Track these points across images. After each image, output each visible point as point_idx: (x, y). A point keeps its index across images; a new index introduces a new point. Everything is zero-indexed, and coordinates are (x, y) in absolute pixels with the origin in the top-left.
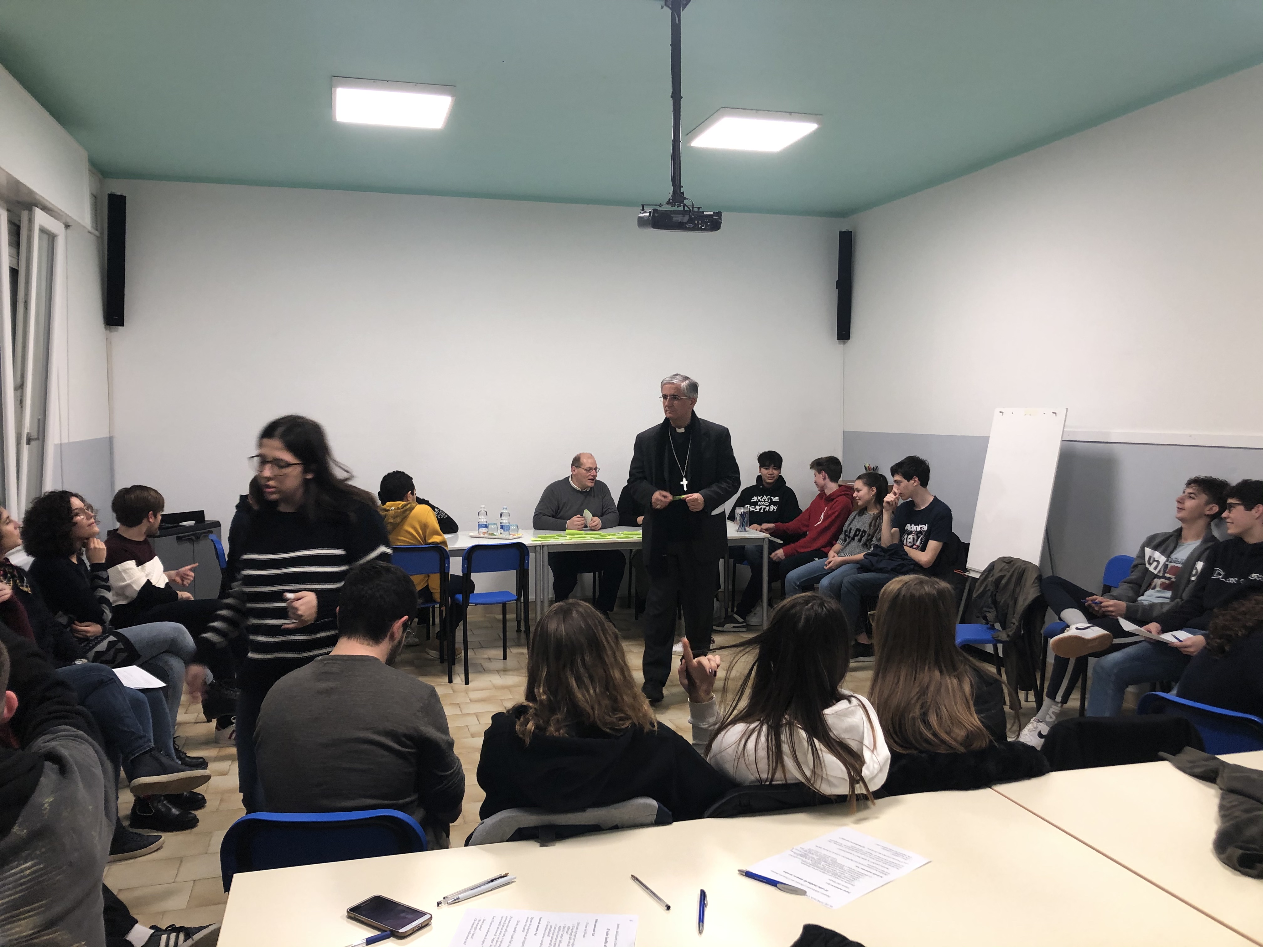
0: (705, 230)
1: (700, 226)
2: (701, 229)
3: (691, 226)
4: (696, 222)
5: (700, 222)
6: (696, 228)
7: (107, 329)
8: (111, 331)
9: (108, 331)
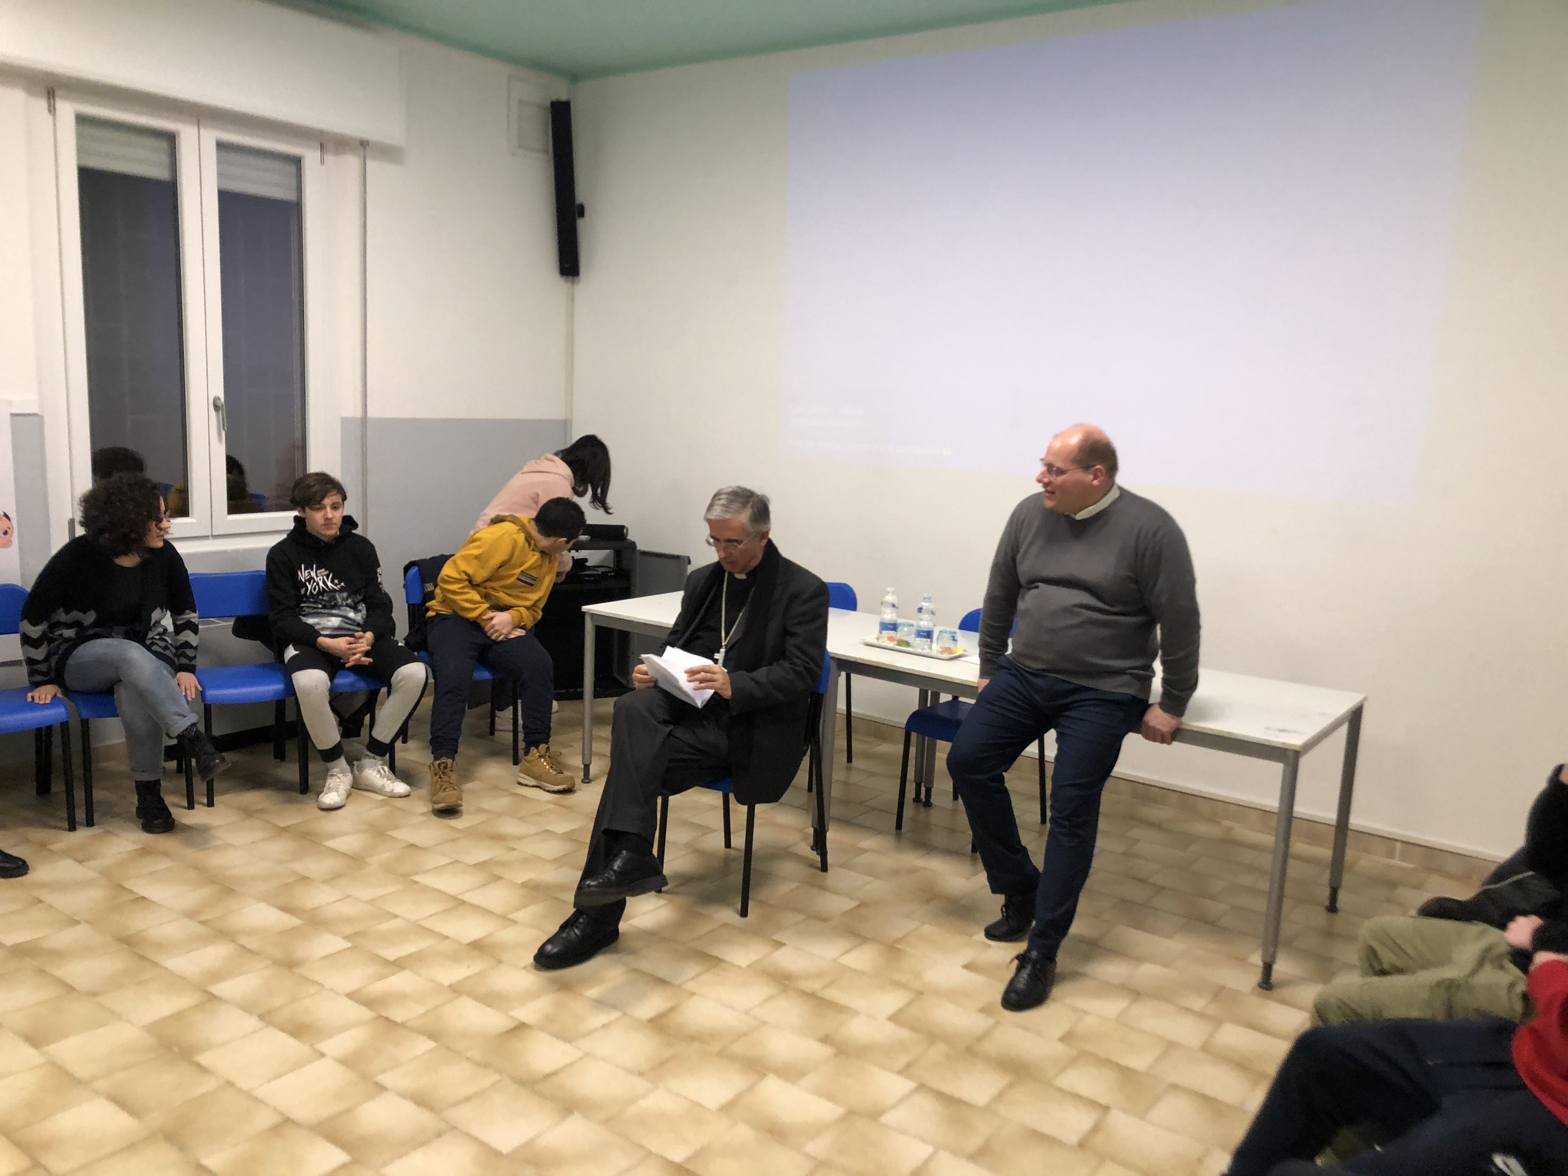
7: (566, 281)
8: (573, 283)
9: (569, 285)
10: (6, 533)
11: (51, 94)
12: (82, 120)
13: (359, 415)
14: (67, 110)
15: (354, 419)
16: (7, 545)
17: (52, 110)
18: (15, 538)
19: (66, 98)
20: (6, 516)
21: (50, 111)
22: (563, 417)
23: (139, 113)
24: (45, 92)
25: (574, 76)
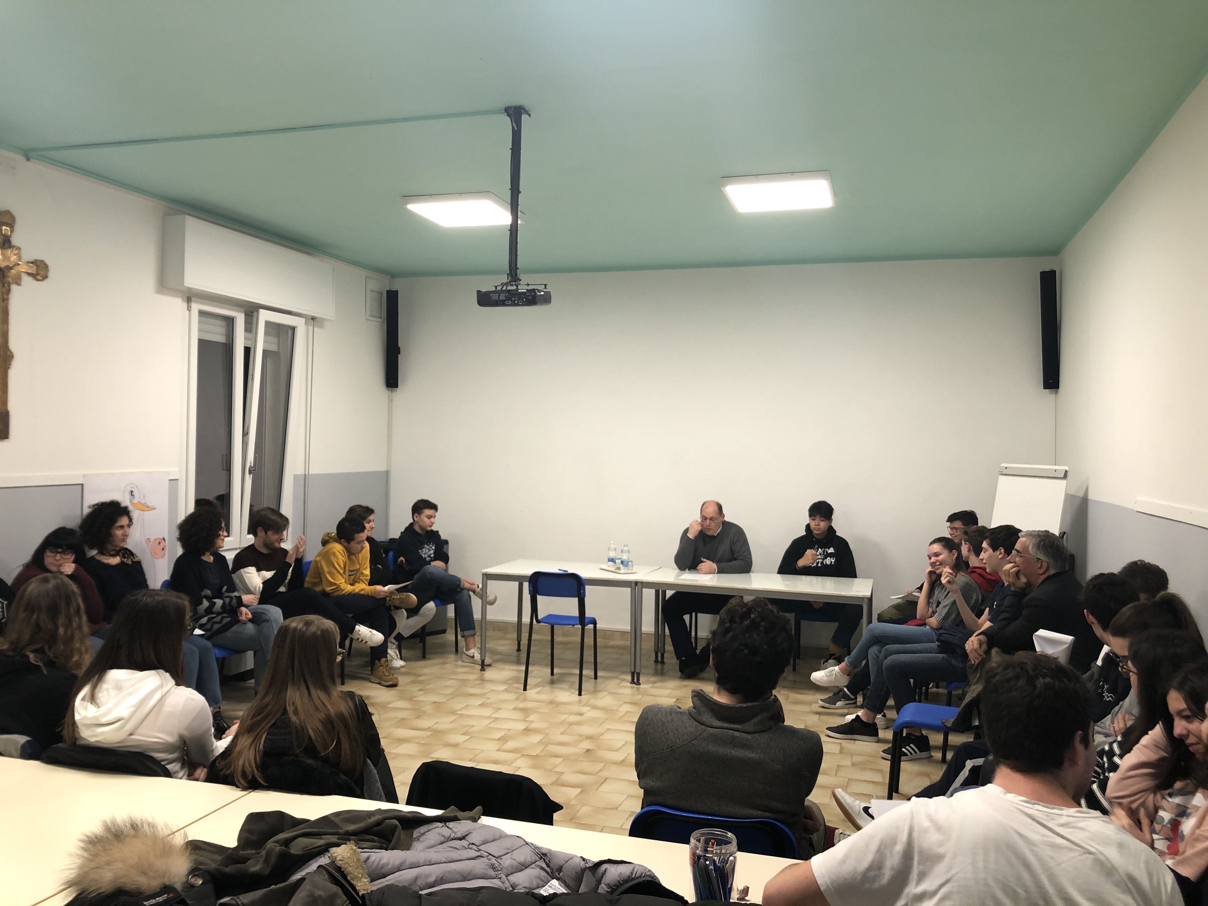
0: (522, 305)
1: (516, 302)
2: (518, 305)
3: (509, 302)
4: (513, 299)
5: (516, 299)
6: (514, 304)
7: (388, 390)
8: (392, 391)
9: (390, 392)
10: (163, 549)
11: (189, 300)
12: (202, 313)
13: (303, 473)
14: (196, 307)
15: (301, 475)
16: (163, 556)
17: (189, 309)
18: (167, 552)
19: (196, 302)
20: (164, 539)
21: (188, 310)
22: (384, 469)
23: (221, 307)
24: (186, 298)
25: (393, 275)
